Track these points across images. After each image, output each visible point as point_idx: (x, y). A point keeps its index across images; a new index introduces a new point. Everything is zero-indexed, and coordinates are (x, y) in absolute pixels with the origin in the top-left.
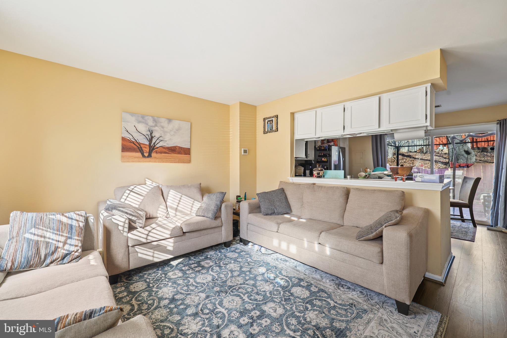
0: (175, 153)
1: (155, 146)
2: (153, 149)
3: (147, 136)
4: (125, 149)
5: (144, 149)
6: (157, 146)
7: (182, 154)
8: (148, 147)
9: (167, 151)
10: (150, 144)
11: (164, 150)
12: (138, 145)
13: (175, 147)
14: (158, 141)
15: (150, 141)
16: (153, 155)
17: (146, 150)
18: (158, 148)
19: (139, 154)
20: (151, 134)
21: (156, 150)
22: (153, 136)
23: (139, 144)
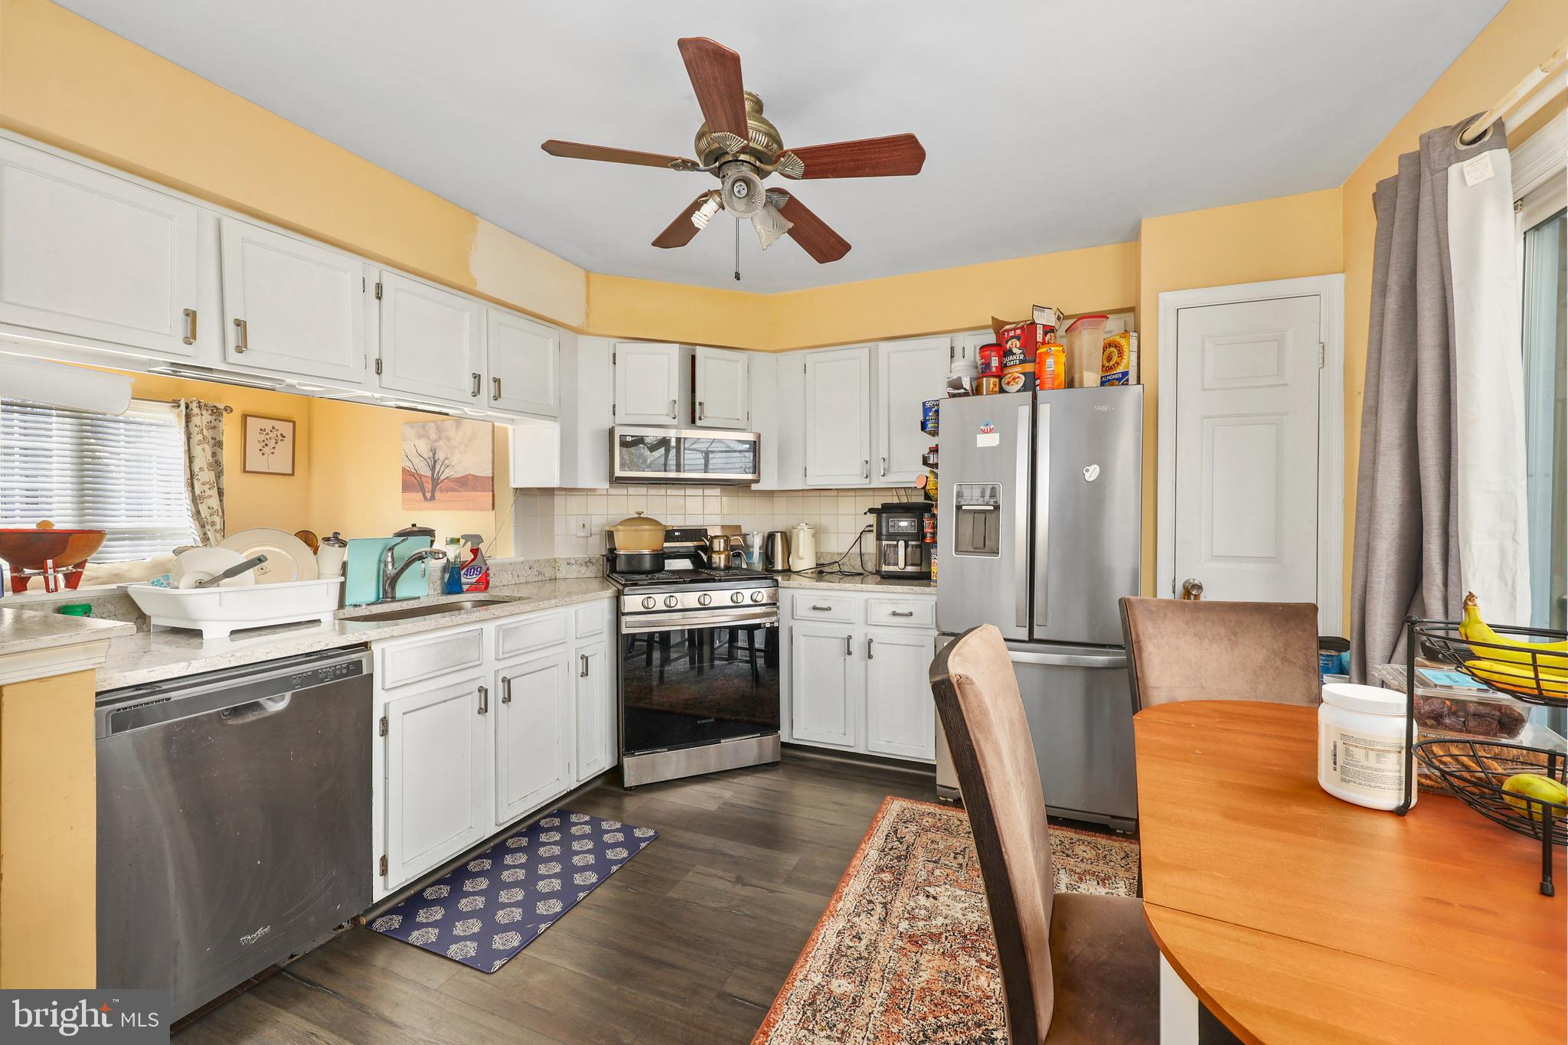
0: (468, 491)
1: (439, 478)
2: (437, 484)
3: (429, 461)
4: (406, 487)
5: (426, 485)
6: (442, 478)
7: (478, 491)
8: (430, 481)
9: (456, 487)
10: (433, 475)
11: (451, 485)
12: (418, 479)
13: (466, 477)
14: (442, 469)
15: (433, 469)
16: (438, 495)
17: (428, 486)
18: (443, 480)
19: (420, 495)
20: (434, 455)
21: (440, 485)
22: (437, 459)
23: (420, 476)
